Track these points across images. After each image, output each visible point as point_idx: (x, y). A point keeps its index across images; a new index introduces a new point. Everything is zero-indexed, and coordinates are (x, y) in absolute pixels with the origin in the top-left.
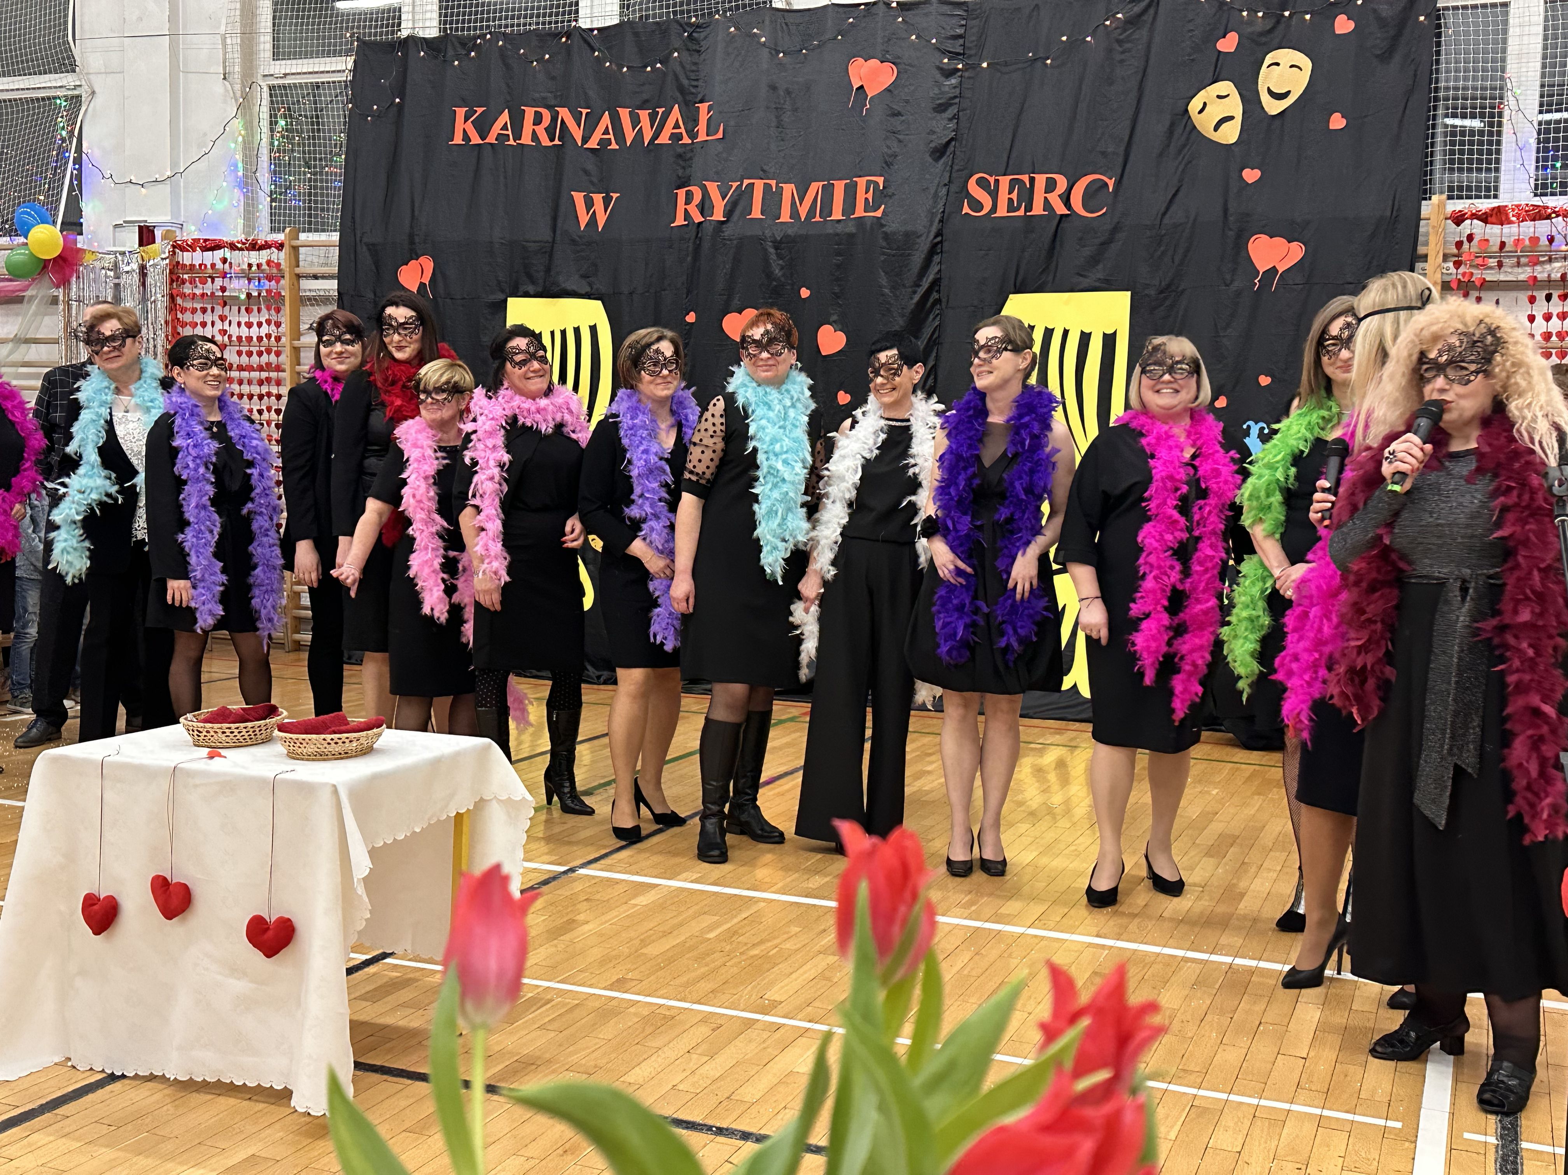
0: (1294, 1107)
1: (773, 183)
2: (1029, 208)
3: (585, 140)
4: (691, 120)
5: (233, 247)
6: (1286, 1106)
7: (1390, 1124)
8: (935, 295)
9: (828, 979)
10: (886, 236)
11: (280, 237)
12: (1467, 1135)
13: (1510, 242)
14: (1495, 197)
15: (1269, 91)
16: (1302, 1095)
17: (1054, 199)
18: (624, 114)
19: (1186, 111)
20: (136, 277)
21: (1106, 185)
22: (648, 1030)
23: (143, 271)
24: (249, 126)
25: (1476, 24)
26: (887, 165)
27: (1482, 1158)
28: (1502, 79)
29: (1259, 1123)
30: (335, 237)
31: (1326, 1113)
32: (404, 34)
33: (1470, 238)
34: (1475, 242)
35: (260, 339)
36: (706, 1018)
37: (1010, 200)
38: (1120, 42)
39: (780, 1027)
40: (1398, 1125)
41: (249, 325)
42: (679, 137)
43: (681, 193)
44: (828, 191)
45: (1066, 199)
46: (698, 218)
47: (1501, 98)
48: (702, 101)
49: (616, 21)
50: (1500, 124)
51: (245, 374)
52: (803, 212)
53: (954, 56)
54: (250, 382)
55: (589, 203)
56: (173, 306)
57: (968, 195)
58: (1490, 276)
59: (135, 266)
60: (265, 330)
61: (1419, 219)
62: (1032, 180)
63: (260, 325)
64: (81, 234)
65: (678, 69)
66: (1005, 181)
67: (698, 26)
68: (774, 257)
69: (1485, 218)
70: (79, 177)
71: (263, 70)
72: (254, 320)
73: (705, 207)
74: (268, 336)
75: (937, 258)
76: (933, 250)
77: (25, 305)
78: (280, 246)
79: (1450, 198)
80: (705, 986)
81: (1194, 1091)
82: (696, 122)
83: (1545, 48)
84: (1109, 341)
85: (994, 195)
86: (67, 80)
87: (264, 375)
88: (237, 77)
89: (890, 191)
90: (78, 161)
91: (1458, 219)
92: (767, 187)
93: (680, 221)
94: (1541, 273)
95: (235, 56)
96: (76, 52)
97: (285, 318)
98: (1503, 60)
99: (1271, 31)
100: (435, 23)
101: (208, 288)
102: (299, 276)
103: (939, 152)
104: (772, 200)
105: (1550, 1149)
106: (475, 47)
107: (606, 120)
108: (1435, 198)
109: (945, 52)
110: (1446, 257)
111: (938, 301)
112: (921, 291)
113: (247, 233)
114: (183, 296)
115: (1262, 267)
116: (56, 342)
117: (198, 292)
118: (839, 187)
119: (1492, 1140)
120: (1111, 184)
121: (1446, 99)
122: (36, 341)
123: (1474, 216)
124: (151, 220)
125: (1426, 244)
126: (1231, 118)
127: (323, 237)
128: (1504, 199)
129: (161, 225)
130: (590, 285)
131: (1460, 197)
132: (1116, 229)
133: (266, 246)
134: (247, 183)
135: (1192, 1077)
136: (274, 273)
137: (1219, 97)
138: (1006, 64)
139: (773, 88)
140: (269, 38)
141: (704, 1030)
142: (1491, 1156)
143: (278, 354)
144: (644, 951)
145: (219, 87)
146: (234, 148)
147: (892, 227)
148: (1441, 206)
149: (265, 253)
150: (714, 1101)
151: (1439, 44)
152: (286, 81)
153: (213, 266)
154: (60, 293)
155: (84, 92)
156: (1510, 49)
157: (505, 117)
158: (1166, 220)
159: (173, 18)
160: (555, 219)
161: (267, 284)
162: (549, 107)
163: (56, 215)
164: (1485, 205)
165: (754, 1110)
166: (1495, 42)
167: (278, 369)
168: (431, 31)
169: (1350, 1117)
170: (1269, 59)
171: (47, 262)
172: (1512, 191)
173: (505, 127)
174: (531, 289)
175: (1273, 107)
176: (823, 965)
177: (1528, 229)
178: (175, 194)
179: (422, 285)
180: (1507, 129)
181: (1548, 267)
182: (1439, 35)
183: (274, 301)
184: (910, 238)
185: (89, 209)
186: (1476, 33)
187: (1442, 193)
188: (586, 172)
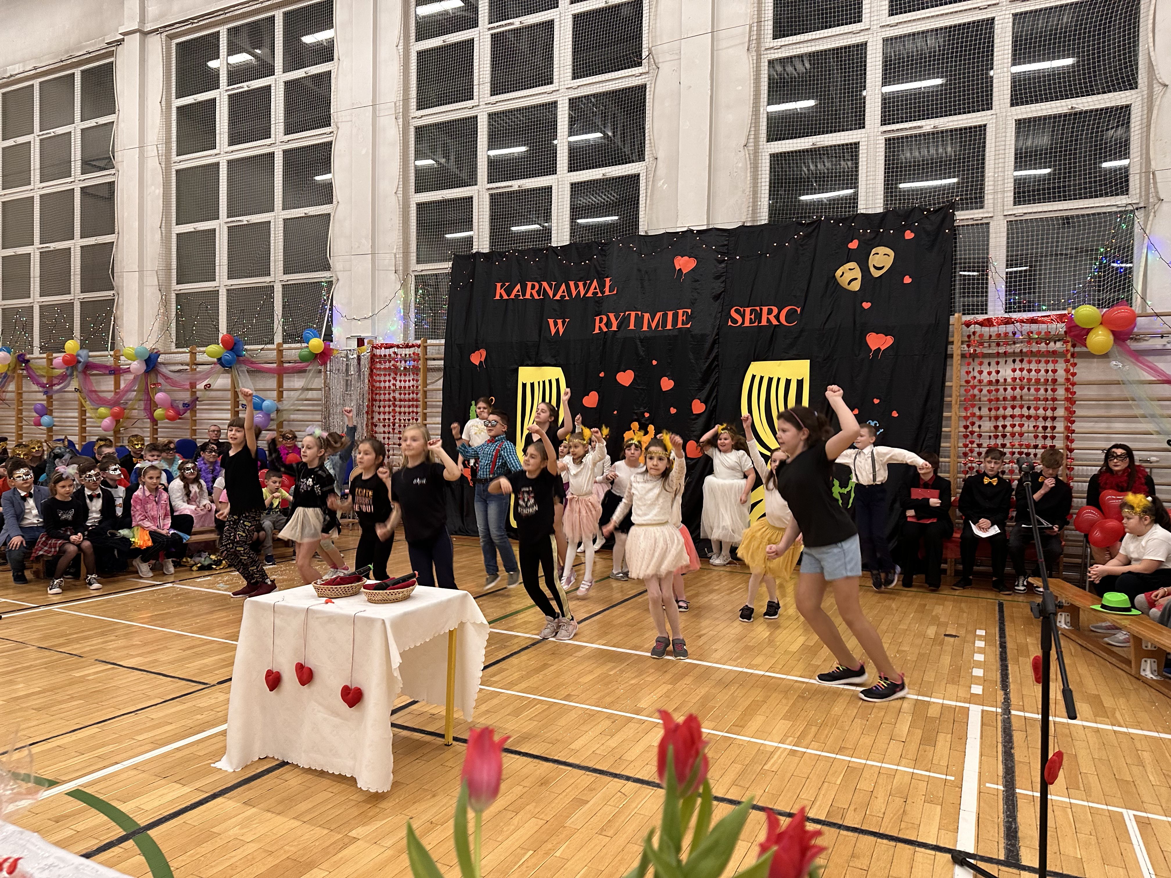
0: (899, 768)
1: (640, 313)
2: (760, 322)
3: (554, 296)
4: (602, 286)
5: (398, 347)
6: (895, 767)
7: (949, 778)
8: (716, 363)
9: (668, 697)
10: (692, 336)
11: (419, 342)
12: (988, 785)
13: (994, 334)
14: (986, 313)
15: (874, 266)
16: (904, 761)
17: (772, 318)
18: (572, 284)
19: (834, 276)
20: (356, 361)
21: (797, 311)
22: (581, 722)
23: (359, 358)
24: (406, 293)
25: (974, 233)
26: (692, 304)
27: (996, 797)
28: (987, 258)
29: (881, 776)
30: (443, 341)
31: (916, 771)
32: (474, 251)
33: (974, 333)
34: (977, 335)
35: (409, 387)
36: (609, 716)
37: (751, 319)
38: (802, 245)
39: (645, 722)
40: (952, 778)
41: (405, 381)
42: (597, 293)
43: (597, 319)
44: (665, 316)
45: (777, 317)
46: (605, 329)
47: (987, 267)
48: (607, 277)
49: (568, 243)
50: (987, 279)
51: (402, 403)
52: (653, 326)
53: (723, 254)
54: (405, 407)
55: (556, 324)
56: (371, 374)
57: (731, 317)
58: (986, 351)
59: (355, 356)
60: (412, 383)
61: (949, 325)
62: (761, 310)
63: (409, 381)
64: (332, 341)
65: (596, 263)
66: (748, 310)
67: (605, 244)
68: (640, 346)
69: (982, 324)
70: (332, 317)
71: (412, 269)
72: (407, 379)
73: (608, 324)
74: (413, 386)
75: (716, 346)
76: (714, 342)
77: (307, 374)
78: (419, 346)
79: (964, 314)
80: (608, 700)
81: (849, 759)
82: (604, 287)
83: (1008, 243)
84: (800, 383)
85: (743, 316)
86: (327, 274)
87: (411, 403)
88: (401, 272)
89: (694, 315)
90: (331, 309)
91: (968, 324)
92: (637, 315)
93: (597, 331)
94: (1010, 349)
95: (400, 262)
96: (331, 262)
97: (420, 378)
98: (988, 249)
99: (875, 238)
100: (488, 246)
101: (387, 365)
102: (427, 359)
103: (716, 298)
104: (639, 321)
105: (1030, 793)
106: (506, 256)
107: (563, 286)
108: (956, 315)
109: (719, 253)
110: (963, 343)
111: (717, 365)
112: (709, 361)
113: (405, 341)
114: (377, 369)
115: (873, 348)
116: (320, 390)
117: (382, 367)
118: (670, 314)
119: (1001, 788)
120: (799, 310)
121: (960, 263)
122: (311, 389)
123: (976, 323)
124: (363, 335)
125: (953, 336)
126: (856, 279)
127: (437, 342)
128: (990, 315)
129: (367, 337)
130: (556, 360)
131: (969, 314)
132: (802, 331)
133: (413, 346)
134: (406, 317)
135: (848, 752)
136: (416, 358)
137: (850, 269)
138: (748, 257)
139: (639, 270)
140: (415, 254)
141: (608, 722)
142: (1001, 796)
143: (417, 394)
144: (580, 680)
145: (393, 276)
146: (400, 303)
147: (696, 332)
148: (960, 318)
149: (412, 349)
150: (612, 760)
151: (956, 243)
152: (423, 273)
153: (390, 355)
154: (322, 368)
155: (334, 279)
156: (990, 244)
157: (518, 287)
158: (826, 326)
159: (373, 246)
160: (540, 331)
161: (412, 363)
162: (538, 282)
163: (320, 335)
164: (981, 318)
165: (632, 765)
166: (983, 241)
167: (417, 400)
168: (486, 250)
169: (927, 773)
170: (874, 251)
171: (317, 354)
172: (994, 310)
173: (518, 291)
174: (529, 363)
175: (876, 274)
176: (665, 690)
177: (1002, 329)
178: (373, 324)
179: (481, 362)
180: (990, 281)
181: (1013, 346)
182: (956, 239)
183: (415, 370)
184: (704, 336)
185: (337, 331)
186: (974, 237)
187: (959, 312)
188: (555, 310)
